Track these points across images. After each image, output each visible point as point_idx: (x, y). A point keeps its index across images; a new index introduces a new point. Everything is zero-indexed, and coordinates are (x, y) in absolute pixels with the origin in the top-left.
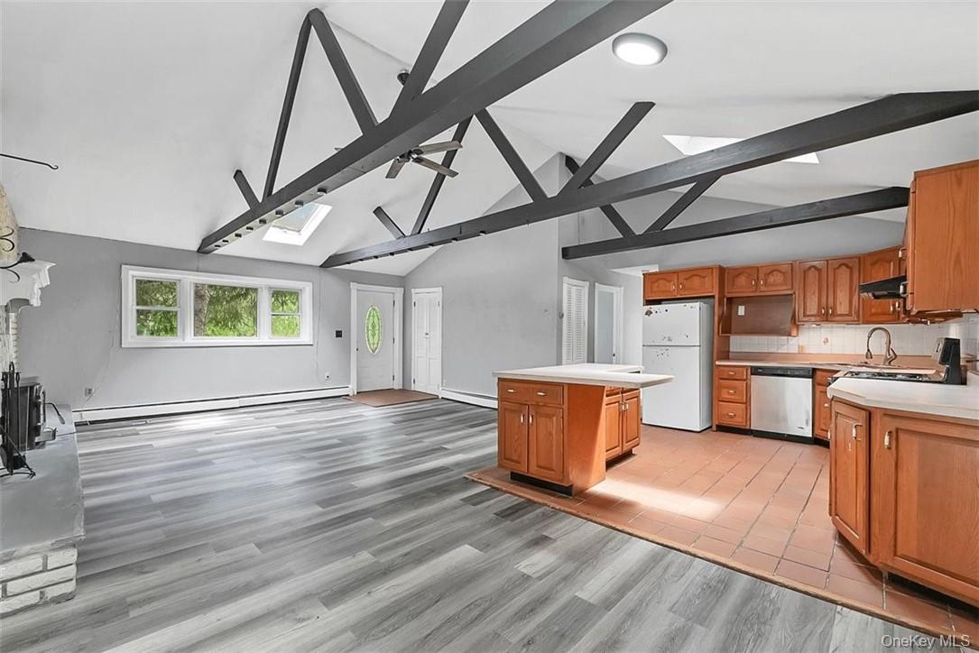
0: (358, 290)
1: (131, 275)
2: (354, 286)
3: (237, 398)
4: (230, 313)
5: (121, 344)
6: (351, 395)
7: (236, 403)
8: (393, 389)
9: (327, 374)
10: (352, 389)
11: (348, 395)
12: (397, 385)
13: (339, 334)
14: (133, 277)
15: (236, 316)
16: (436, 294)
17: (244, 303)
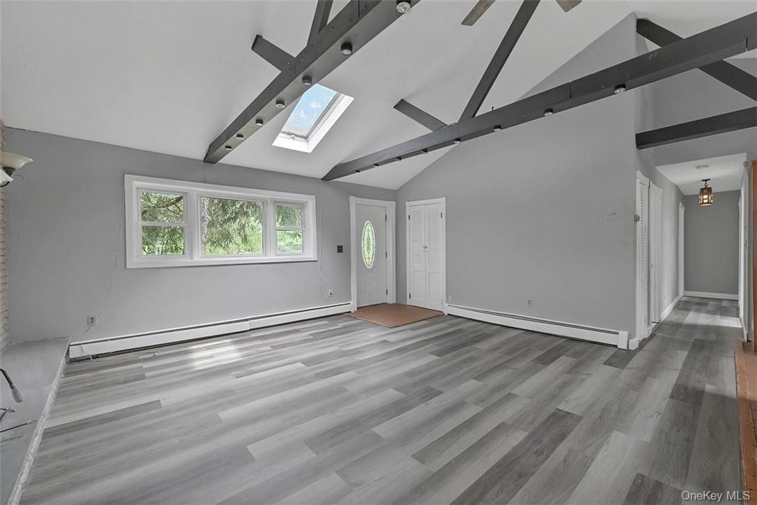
0: (356, 204)
1: (137, 185)
2: (352, 199)
3: (247, 320)
4: (223, 235)
5: (126, 265)
6: (352, 311)
7: (246, 326)
8: (386, 303)
9: (330, 291)
10: (352, 306)
11: (350, 312)
12: (391, 300)
13: (340, 249)
14: (138, 188)
15: (227, 237)
16: (440, 204)
17: (235, 225)
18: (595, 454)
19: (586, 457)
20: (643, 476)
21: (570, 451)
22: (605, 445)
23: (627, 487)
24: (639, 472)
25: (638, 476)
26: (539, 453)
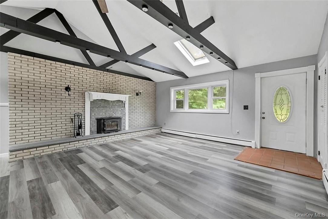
0: (262, 78)
2: (257, 76)
5: (170, 111)
11: (251, 147)
13: (246, 108)
18: (77, 205)
19: (77, 202)
20: (53, 215)
21: (84, 198)
22: (79, 212)
23: (55, 206)
24: (56, 215)
25: (55, 214)
26: (89, 190)
